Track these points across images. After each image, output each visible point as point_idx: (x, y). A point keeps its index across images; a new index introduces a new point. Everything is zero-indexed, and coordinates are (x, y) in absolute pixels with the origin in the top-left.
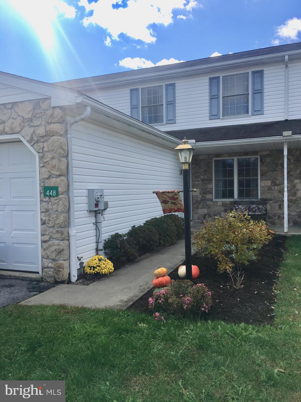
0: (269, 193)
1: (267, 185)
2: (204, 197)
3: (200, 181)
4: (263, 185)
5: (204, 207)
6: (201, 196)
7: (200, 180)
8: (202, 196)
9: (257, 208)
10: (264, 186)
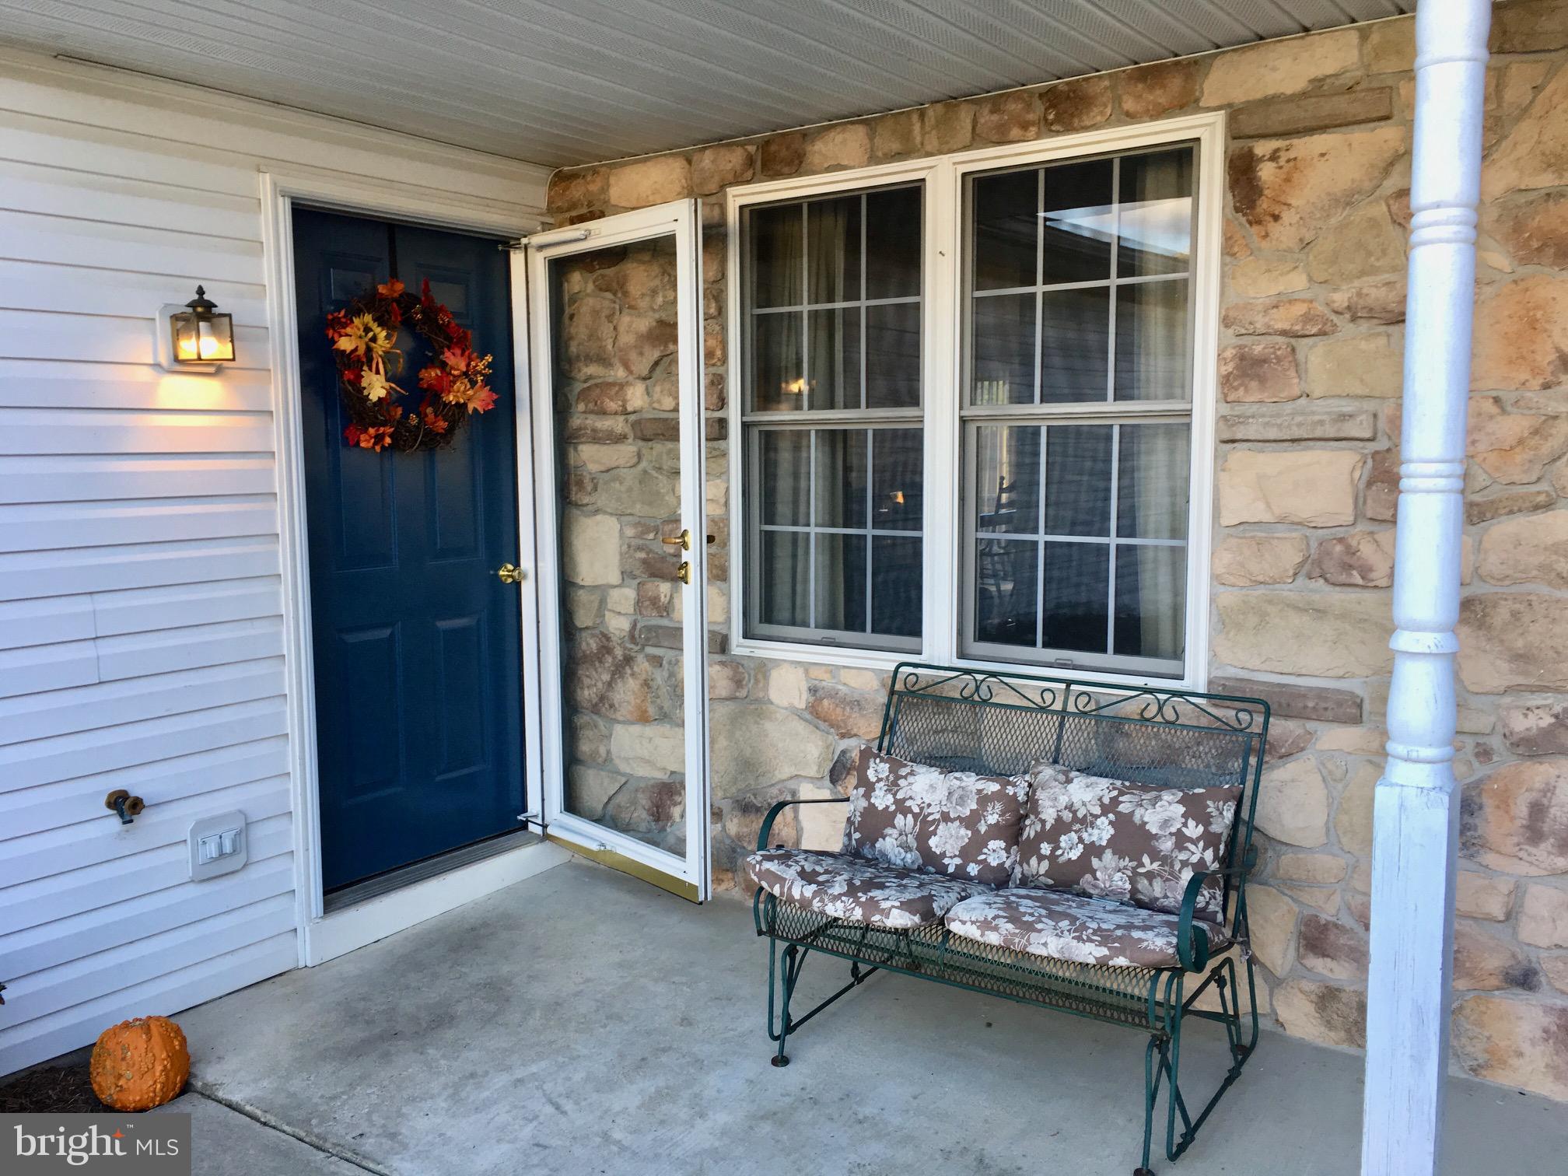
0: (1320, 613)
1: (1307, 507)
2: (655, 601)
3: (621, 439)
4: (1242, 507)
5: (652, 711)
6: (630, 593)
7: (618, 425)
8: (638, 590)
9: (1103, 832)
10: (1267, 517)
